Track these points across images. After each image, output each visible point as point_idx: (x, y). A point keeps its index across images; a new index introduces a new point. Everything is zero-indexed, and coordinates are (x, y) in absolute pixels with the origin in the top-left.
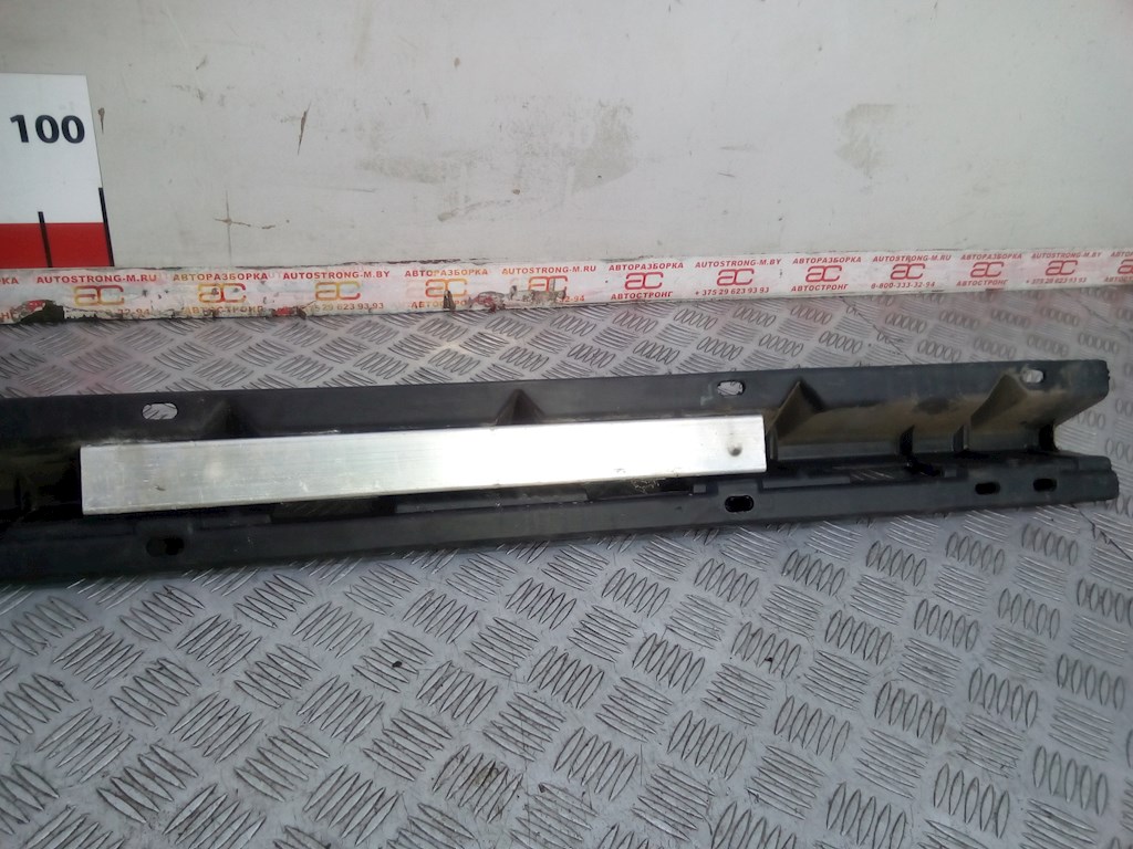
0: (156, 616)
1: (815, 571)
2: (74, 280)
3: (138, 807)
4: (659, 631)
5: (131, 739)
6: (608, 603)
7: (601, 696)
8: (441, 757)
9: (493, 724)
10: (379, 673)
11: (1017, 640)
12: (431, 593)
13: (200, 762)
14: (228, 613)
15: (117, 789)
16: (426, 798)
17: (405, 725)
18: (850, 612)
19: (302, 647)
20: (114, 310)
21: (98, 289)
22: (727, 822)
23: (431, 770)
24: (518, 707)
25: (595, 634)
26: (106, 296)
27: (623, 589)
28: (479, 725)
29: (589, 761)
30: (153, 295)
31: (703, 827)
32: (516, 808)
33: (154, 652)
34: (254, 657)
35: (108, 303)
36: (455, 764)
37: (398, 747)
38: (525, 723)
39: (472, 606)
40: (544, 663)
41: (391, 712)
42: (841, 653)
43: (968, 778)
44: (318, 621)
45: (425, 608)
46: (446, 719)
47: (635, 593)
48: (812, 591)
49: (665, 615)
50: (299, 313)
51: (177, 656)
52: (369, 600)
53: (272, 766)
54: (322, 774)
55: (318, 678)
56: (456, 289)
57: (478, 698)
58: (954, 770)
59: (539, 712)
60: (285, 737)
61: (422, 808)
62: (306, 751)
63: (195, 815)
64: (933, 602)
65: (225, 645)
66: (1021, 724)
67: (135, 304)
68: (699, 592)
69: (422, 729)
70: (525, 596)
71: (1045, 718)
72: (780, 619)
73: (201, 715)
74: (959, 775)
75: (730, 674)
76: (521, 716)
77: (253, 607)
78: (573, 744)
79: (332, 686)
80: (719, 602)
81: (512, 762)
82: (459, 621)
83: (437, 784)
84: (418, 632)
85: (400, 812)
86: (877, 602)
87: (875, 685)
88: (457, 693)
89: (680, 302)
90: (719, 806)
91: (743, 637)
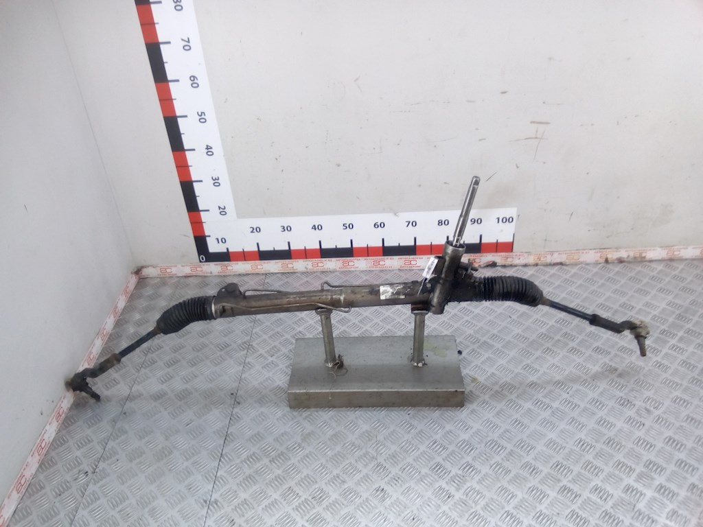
20: (510, 263)
26: (509, 260)
30: (521, 259)
35: (509, 261)
50: (561, 264)
56: (609, 256)
67: (516, 262)
89: (686, 259)
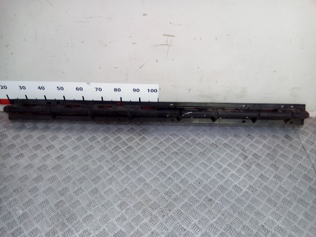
0: (168, 170)
1: (264, 178)
3: (169, 196)
4: (237, 184)
5: (167, 187)
6: (230, 178)
7: (226, 192)
8: (205, 197)
9: (212, 194)
10: (197, 184)
11: (294, 194)
12: (204, 173)
13: (176, 192)
14: (177, 171)
15: (166, 193)
16: (202, 202)
17: (200, 192)
18: (268, 185)
19: (187, 178)
22: (240, 212)
23: (203, 198)
24: (215, 192)
25: (227, 183)
27: (233, 177)
28: (209, 194)
29: (224, 201)
31: (237, 212)
32: (213, 205)
33: (169, 176)
34: (181, 179)
36: (206, 198)
37: (199, 194)
38: (216, 194)
39: (210, 176)
40: (219, 186)
41: (198, 189)
42: (264, 192)
43: (277, 213)
44: (189, 174)
45: (203, 175)
46: (205, 192)
47: (234, 177)
48: (263, 181)
49: (238, 182)
51: (172, 177)
52: (196, 172)
53: (184, 194)
54: (190, 196)
55: (189, 183)
57: (210, 190)
58: (275, 211)
59: (218, 193)
60: (185, 191)
61: (202, 203)
62: (188, 193)
63: (175, 198)
64: (282, 186)
65: (178, 176)
66: (288, 207)
68: (244, 179)
69: (202, 193)
70: (218, 175)
71: (293, 207)
72: (256, 185)
73: (175, 186)
74: (276, 212)
75: (246, 192)
76: (215, 193)
77: (180, 171)
78: (222, 198)
79: (191, 184)
80: (247, 181)
81: (213, 199)
82: (208, 178)
83: (204, 200)
84: (202, 178)
85: (199, 203)
86: (272, 184)
87: (268, 197)
88: (207, 188)
90: (240, 210)
91: (249, 187)
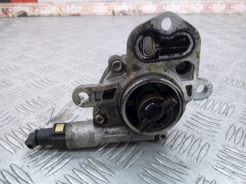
2: (29, 6)
21: (35, 8)
